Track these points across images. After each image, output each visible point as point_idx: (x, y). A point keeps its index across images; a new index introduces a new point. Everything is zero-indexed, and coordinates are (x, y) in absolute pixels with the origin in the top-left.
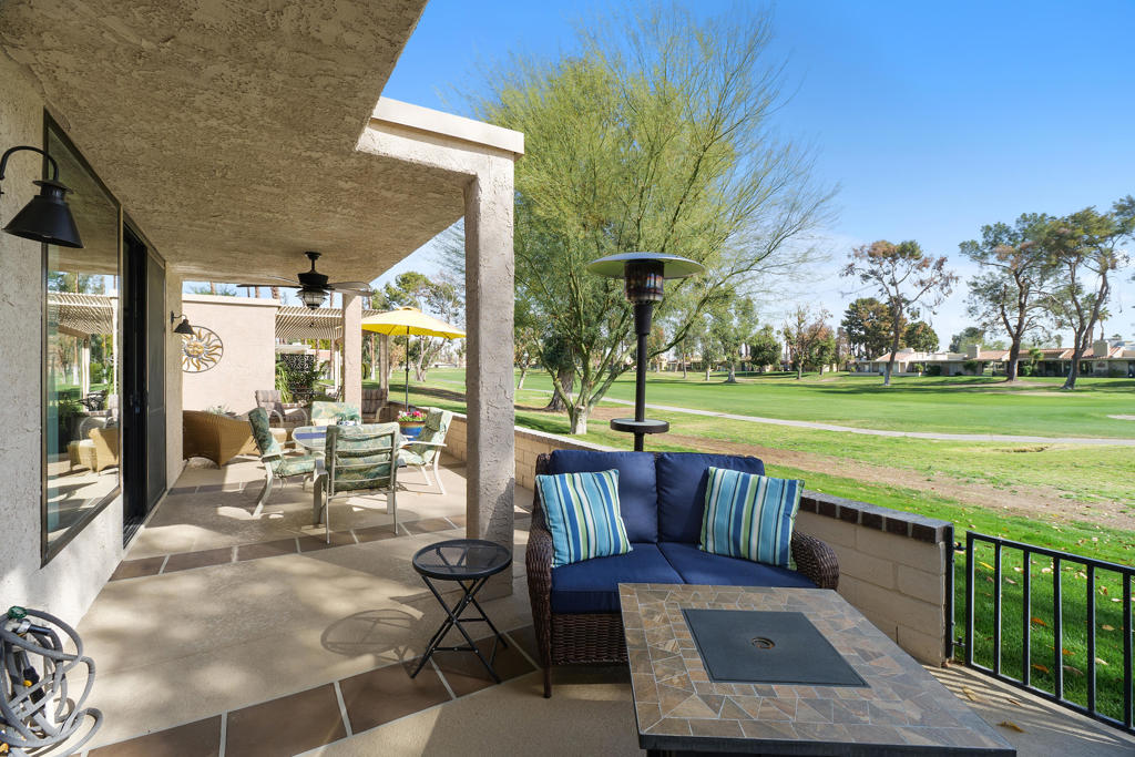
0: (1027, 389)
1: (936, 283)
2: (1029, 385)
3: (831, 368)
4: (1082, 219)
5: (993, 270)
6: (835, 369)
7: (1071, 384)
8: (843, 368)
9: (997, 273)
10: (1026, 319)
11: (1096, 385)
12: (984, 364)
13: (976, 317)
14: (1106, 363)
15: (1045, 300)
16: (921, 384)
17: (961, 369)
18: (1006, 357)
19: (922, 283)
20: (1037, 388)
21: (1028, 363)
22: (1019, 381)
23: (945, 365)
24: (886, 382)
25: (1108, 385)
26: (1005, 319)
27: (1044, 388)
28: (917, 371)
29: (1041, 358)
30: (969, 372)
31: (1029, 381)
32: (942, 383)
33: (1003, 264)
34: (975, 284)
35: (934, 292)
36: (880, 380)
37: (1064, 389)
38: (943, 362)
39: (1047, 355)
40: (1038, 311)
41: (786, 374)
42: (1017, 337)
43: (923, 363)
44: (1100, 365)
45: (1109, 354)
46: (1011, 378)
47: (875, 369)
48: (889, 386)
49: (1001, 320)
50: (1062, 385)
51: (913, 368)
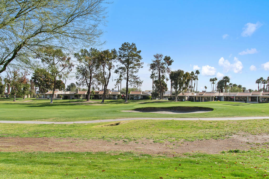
0: (93, 103)
1: (67, 66)
2: (93, 102)
3: (28, 96)
4: (106, 52)
5: (83, 65)
6: (29, 97)
7: (103, 101)
8: (32, 96)
9: (84, 65)
10: (92, 81)
11: (108, 102)
12: (80, 95)
13: (78, 79)
14: (108, 95)
15: (96, 76)
16: (63, 102)
17: (73, 97)
18: (86, 93)
19: (63, 65)
20: (95, 103)
21: (91, 95)
22: (90, 101)
23: (69, 96)
24: (51, 102)
25: (110, 102)
26: (86, 81)
27: (96, 103)
28: (60, 98)
29: (95, 94)
30: (76, 98)
31: (93, 101)
32: (69, 102)
33: (86, 63)
34: (78, 68)
35: (66, 69)
36: (49, 101)
37: (101, 103)
38: (68, 95)
39: (96, 93)
40: (94, 79)
41: (7, 99)
42: (89, 87)
43: (62, 95)
44: (107, 96)
45: (109, 93)
46: (88, 100)
47: (46, 97)
48: (52, 103)
49: (85, 81)
50: (101, 102)
51: (59, 96)
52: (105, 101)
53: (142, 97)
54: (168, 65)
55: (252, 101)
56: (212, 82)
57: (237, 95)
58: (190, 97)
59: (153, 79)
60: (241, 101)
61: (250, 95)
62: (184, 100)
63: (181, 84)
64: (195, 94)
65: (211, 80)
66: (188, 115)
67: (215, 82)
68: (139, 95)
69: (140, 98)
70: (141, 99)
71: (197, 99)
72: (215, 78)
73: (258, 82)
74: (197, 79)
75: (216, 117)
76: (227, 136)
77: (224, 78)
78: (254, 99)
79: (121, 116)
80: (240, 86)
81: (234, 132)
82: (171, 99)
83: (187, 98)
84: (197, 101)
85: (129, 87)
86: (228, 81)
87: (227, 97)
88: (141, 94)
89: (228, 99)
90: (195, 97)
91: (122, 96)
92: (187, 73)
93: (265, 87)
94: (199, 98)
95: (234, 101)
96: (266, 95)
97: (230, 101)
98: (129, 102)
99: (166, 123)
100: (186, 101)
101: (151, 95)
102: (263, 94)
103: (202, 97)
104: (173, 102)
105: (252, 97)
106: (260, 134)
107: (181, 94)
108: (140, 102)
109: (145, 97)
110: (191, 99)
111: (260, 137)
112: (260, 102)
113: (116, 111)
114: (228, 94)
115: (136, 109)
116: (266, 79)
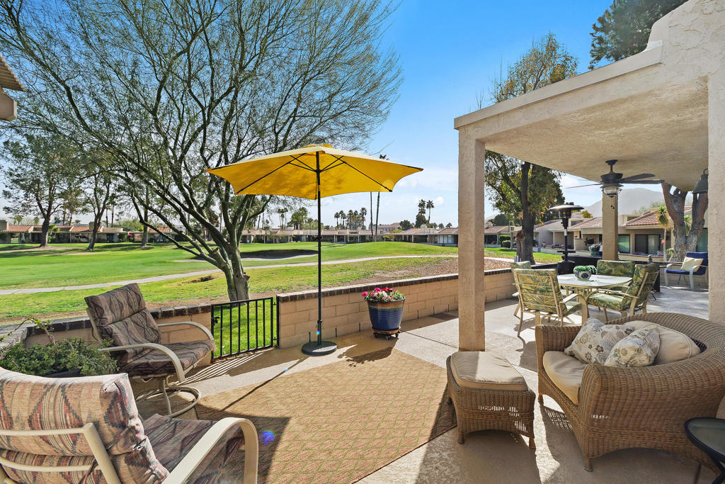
0: (64, 251)
2: (59, 249)
7: (92, 247)
10: (54, 206)
12: (12, 234)
18: (31, 230)
20: (69, 251)
22: (54, 247)
27: (72, 250)
29: (58, 231)
39: (62, 229)
42: (47, 217)
46: (45, 245)
50: (85, 248)
52: (96, 245)
55: (339, 241)
58: (257, 236)
61: (337, 234)
62: (248, 241)
64: (265, 233)
67: (284, 214)
73: (337, 216)
75: (330, 260)
76: (371, 275)
81: (372, 271)
83: (252, 238)
84: (269, 242)
87: (309, 236)
89: (310, 239)
90: (268, 238)
91: (130, 236)
96: (352, 233)
98: (152, 246)
100: (251, 243)
102: (350, 233)
103: (277, 237)
105: (338, 236)
106: (394, 271)
107: (245, 233)
110: (259, 240)
114: (310, 232)
116: (346, 213)
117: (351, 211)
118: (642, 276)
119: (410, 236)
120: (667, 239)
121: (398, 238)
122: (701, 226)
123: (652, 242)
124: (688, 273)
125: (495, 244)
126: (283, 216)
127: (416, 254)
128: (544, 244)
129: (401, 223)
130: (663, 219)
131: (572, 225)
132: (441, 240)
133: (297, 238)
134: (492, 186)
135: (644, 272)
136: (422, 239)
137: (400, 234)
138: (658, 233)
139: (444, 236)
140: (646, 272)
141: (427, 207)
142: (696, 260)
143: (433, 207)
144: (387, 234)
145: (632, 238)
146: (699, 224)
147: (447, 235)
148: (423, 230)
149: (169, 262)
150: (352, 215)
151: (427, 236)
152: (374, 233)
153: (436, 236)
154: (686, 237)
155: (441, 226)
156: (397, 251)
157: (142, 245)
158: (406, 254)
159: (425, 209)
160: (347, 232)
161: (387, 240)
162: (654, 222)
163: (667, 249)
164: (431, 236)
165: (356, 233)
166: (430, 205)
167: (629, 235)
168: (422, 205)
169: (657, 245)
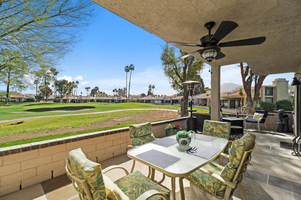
53: (26, 100)
54: (54, 75)
55: (112, 102)
56: (87, 90)
57: (104, 99)
58: (72, 99)
59: (37, 85)
60: (106, 102)
61: (111, 99)
62: (67, 102)
63: (66, 90)
64: (76, 98)
65: (86, 88)
66: (80, 111)
67: (89, 89)
68: (22, 98)
69: (23, 100)
70: (25, 102)
71: (78, 101)
72: (89, 87)
73: (114, 91)
74: (77, 87)
75: (99, 111)
76: (111, 120)
77: (95, 88)
78: (113, 101)
79: (16, 117)
80: (104, 93)
81: (113, 117)
82: (56, 101)
83: (70, 101)
84: (78, 103)
85: (10, 90)
86: (98, 90)
87: (98, 100)
88: (25, 97)
89: (98, 101)
90: (77, 100)
92: (70, 83)
93: (117, 94)
94: (79, 100)
95: (102, 102)
96: (118, 98)
97: (99, 102)
98: (11, 104)
99: (69, 117)
100: (69, 103)
101: (34, 98)
102: (117, 98)
103: (81, 100)
104: (58, 104)
106: (124, 117)
107: (65, 98)
108: (25, 104)
109: (29, 100)
110: (73, 101)
111: (125, 118)
112: (116, 103)
113: (5, 113)
114: (98, 98)
115: (29, 110)
116: (118, 89)
117: (119, 89)
118: (239, 157)
119: (143, 100)
120: (242, 102)
121: (138, 101)
122: (258, 96)
123: (237, 103)
124: (257, 122)
125: (178, 103)
126: (88, 90)
127: (142, 108)
128: (196, 104)
129: (141, 95)
130: (241, 94)
131: (207, 96)
132: (156, 102)
133: (92, 101)
134: (172, 77)
135: (241, 152)
136: (148, 101)
137: (139, 99)
138: (239, 100)
139: (157, 100)
140: (244, 151)
141: (152, 88)
142: (260, 114)
143: (154, 88)
144: (134, 99)
145: (229, 101)
146: (257, 95)
147: (159, 100)
148: (150, 98)
149: (8, 113)
150: (120, 90)
151: (150, 100)
152: (128, 99)
153: (154, 100)
154: (252, 102)
155: (159, 96)
156: (134, 107)
157: (5, 104)
158: (137, 108)
159: (151, 88)
160: (116, 98)
161: (134, 102)
162: (237, 95)
163: (242, 106)
164: (152, 100)
165: (120, 98)
166: (154, 87)
167: (228, 100)
168: (150, 87)
169: (238, 104)
